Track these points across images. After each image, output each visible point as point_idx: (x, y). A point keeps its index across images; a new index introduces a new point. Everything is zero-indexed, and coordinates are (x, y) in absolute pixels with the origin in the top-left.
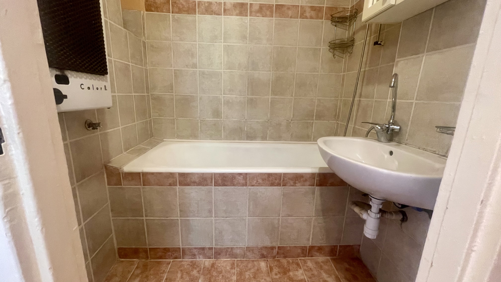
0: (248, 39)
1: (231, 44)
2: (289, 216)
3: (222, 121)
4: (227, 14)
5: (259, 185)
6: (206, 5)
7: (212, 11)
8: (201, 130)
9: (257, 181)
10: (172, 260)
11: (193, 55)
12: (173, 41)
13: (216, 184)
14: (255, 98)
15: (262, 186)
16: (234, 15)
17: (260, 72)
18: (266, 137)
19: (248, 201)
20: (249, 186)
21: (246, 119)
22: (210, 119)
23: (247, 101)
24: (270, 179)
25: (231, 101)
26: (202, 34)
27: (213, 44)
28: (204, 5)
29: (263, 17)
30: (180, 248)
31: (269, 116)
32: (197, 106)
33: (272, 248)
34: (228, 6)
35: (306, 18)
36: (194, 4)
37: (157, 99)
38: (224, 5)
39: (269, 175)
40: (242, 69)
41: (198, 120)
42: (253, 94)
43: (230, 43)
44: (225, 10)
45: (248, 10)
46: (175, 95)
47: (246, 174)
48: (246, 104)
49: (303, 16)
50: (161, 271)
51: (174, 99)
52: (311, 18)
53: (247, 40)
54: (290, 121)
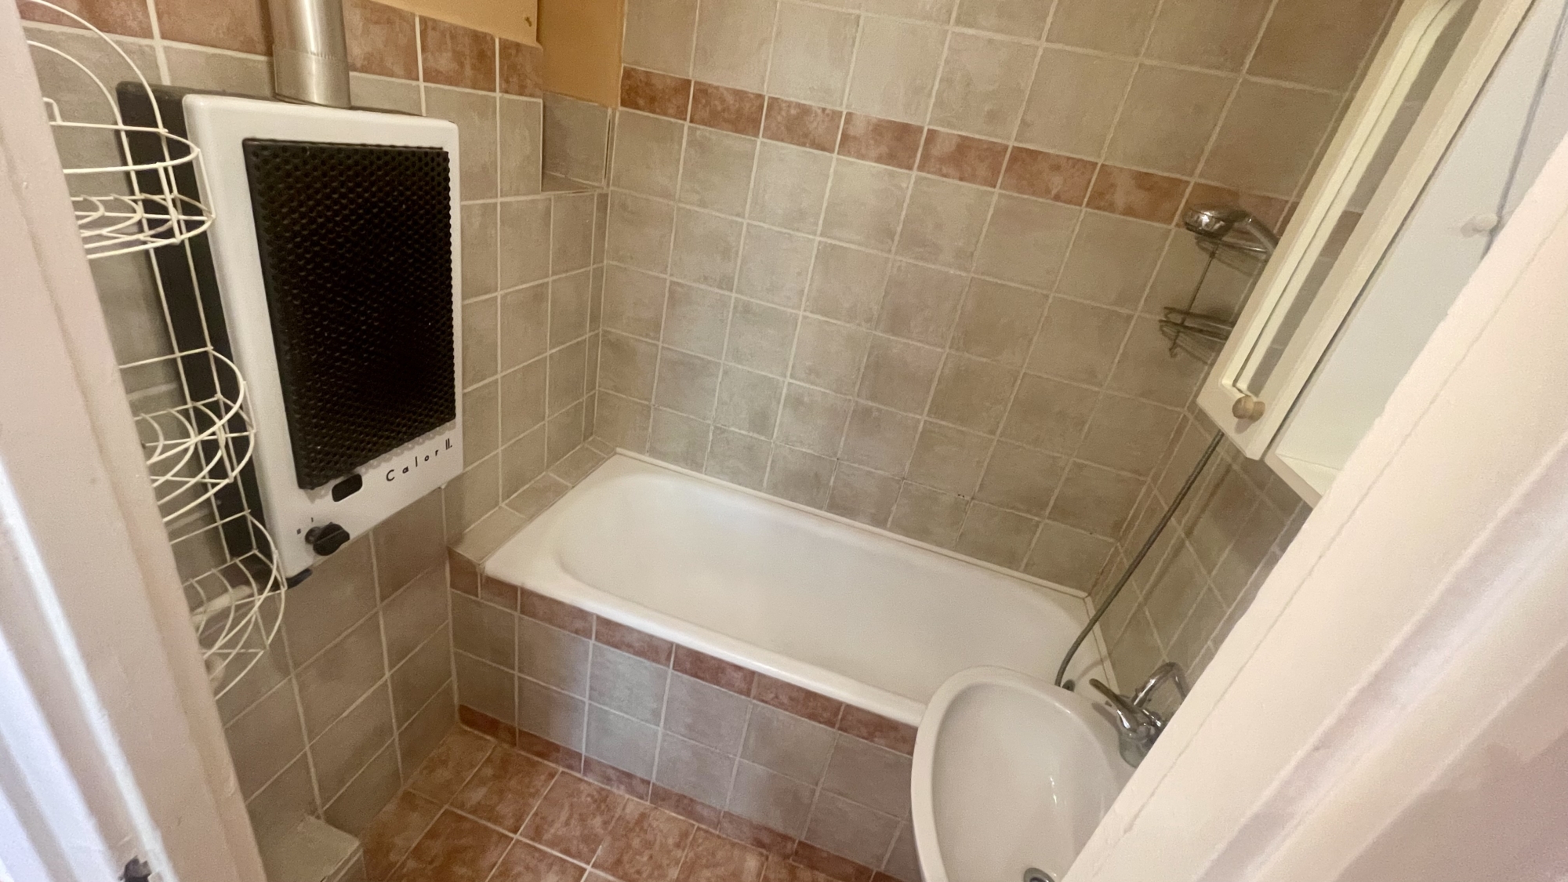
0: (897, 238)
1: (841, 244)
2: (840, 794)
3: (773, 445)
4: (849, 152)
5: (781, 705)
6: (793, 112)
7: (806, 135)
8: (712, 452)
9: (777, 697)
10: (561, 769)
11: (727, 253)
12: (680, 201)
13: (678, 667)
14: (879, 410)
15: (786, 710)
16: (871, 159)
17: (911, 342)
18: (886, 520)
19: (746, 727)
20: (754, 698)
21: (839, 456)
22: (739, 430)
23: (854, 411)
24: (811, 704)
25: (806, 399)
26: (764, 196)
27: (789, 234)
28: (784, 113)
29: (961, 179)
30: (580, 755)
31: (907, 468)
32: (714, 391)
33: (786, 838)
34: (859, 129)
35: (1111, 207)
36: (757, 103)
37: (617, 347)
38: (847, 122)
39: (810, 695)
40: (857, 322)
41: (709, 426)
42: (873, 397)
43: (840, 240)
44: (845, 137)
45: (917, 149)
46: (663, 347)
47: (753, 673)
48: (849, 419)
49: (1100, 199)
50: (532, 790)
51: (659, 357)
52: (1129, 211)
53: (893, 240)
54: (968, 498)
